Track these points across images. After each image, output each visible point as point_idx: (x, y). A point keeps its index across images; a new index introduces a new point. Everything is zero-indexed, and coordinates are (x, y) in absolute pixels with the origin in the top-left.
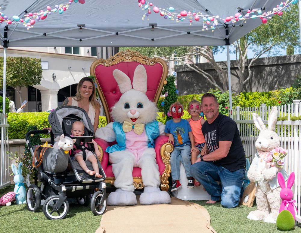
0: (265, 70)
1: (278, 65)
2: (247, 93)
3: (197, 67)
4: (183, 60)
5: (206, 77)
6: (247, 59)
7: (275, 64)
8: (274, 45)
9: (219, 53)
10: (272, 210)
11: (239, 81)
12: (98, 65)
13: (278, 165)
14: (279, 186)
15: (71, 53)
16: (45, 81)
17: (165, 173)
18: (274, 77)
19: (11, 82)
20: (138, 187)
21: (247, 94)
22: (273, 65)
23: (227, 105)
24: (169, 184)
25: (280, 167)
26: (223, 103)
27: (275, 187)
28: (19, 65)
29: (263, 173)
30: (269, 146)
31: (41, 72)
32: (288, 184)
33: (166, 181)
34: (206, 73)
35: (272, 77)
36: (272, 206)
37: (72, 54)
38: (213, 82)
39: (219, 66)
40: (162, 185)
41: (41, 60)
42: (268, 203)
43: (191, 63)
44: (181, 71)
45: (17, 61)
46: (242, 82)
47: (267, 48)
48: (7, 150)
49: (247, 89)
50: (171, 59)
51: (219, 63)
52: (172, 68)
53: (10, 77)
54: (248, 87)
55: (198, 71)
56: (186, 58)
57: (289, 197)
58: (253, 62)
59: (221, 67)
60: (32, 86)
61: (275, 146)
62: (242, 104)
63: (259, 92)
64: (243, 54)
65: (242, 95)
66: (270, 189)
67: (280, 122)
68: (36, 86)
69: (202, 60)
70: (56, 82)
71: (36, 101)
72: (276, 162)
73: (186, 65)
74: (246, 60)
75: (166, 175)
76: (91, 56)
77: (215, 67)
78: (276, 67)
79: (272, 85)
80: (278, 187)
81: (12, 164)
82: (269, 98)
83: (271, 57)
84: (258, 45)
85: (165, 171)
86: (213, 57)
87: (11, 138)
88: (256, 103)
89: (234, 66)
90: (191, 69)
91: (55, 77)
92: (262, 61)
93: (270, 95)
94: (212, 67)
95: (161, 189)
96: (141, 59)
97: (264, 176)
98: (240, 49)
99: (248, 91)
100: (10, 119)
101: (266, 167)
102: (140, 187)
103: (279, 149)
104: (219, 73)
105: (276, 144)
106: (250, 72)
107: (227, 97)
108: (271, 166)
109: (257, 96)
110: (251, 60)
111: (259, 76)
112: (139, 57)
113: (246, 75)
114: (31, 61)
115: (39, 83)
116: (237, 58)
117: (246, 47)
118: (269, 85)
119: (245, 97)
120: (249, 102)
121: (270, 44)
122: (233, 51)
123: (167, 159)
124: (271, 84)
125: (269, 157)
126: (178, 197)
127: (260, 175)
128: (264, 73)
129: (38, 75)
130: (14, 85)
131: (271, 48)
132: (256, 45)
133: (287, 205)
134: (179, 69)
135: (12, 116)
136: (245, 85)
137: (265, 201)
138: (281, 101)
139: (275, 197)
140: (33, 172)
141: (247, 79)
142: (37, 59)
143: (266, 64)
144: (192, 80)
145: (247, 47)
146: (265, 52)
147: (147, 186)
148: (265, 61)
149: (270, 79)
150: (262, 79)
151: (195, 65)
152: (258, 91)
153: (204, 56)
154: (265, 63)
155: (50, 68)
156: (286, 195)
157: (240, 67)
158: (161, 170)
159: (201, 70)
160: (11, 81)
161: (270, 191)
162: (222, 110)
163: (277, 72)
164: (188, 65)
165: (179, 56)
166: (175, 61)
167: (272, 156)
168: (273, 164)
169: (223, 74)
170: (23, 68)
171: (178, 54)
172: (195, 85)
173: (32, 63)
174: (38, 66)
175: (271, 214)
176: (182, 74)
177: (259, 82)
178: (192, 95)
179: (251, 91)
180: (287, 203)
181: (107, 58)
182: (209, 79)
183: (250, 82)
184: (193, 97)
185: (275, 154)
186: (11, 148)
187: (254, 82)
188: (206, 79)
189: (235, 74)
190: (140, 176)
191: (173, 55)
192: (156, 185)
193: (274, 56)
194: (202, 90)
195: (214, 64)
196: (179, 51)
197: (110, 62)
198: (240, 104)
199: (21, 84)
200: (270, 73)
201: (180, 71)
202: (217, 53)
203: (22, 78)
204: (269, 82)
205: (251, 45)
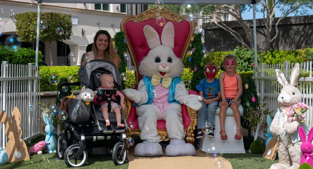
0: (292, 29)
1: (305, 24)
2: (274, 51)
3: (225, 25)
4: (211, 18)
5: (233, 35)
6: (275, 18)
7: (302, 24)
8: (301, 5)
9: (246, 11)
10: (293, 163)
11: (266, 39)
12: (128, 22)
13: (299, 119)
14: (300, 139)
16: (75, 36)
18: (301, 37)
19: (42, 37)
20: (164, 140)
21: (274, 53)
22: (300, 25)
23: (253, 62)
24: (194, 137)
25: (301, 121)
26: (249, 60)
27: (296, 141)
28: (50, 20)
29: (284, 127)
30: (291, 101)
31: (71, 27)
32: (308, 138)
33: (191, 134)
34: (233, 31)
35: (299, 36)
36: (294, 159)
37: (102, 10)
38: (240, 40)
39: (247, 24)
40: (187, 138)
41: (72, 16)
42: (289, 156)
43: (219, 21)
44: (209, 28)
45: (48, 17)
46: (269, 41)
47: (294, 7)
48: (38, 101)
49: (274, 47)
50: (199, 17)
51: (247, 22)
52: (200, 26)
53: (41, 32)
54: (275, 46)
55: (225, 29)
56: (214, 16)
57: (309, 151)
58: (281, 21)
59: (248, 25)
60: (62, 41)
61: (297, 102)
62: (269, 62)
63: (286, 50)
64: (271, 13)
65: (269, 53)
66: (292, 142)
67: (302, 79)
68: (66, 41)
69: (230, 18)
70: (85, 38)
71: (65, 56)
72: (297, 116)
73: (214, 23)
74: (273, 18)
75: (191, 128)
76: (120, 13)
77: (242, 25)
78: (303, 26)
79: (299, 44)
80: (299, 141)
81: (44, 115)
82: (295, 56)
83: (298, 16)
84: (285, 4)
85: (190, 125)
86: (240, 15)
87: (43, 90)
88: (283, 61)
89: (261, 25)
90: (219, 27)
91: (84, 33)
92: (289, 21)
93: (296, 54)
94: (239, 25)
95: (187, 141)
96: (170, 16)
97: (286, 131)
98: (268, 8)
99: (275, 50)
100: (41, 72)
101: (288, 121)
102: (166, 139)
103: (300, 104)
104: (246, 31)
105: (298, 99)
106: (277, 31)
107: (253, 55)
108: (292, 121)
109: (283, 54)
110: (278, 18)
111: (286, 35)
112: (168, 14)
113: (273, 34)
114: (62, 16)
115: (68, 38)
116: (264, 17)
117: (273, 5)
118: (296, 44)
119: (271, 56)
120: (275, 61)
121: (298, 4)
122: (261, 9)
123: (193, 113)
124: (297, 43)
125: (291, 112)
126: (203, 150)
127: (282, 129)
128: (291, 32)
129: (69, 31)
130: (44, 40)
131: (298, 7)
132: (284, 4)
133: (308, 158)
134: (207, 27)
135: (44, 69)
136: (272, 43)
137: (286, 154)
138: (306, 59)
139: (297, 150)
140: (63, 123)
141: (274, 38)
142: (67, 15)
143: (294, 23)
144: (219, 37)
145: (275, 6)
146: (292, 11)
147: (172, 139)
148: (292, 21)
149: (297, 38)
150: (289, 38)
151: (222, 23)
152: (284, 50)
153: (232, 14)
154: (292, 23)
155: (79, 23)
156: (307, 148)
157: (267, 26)
158: (187, 124)
159: (228, 28)
161: (291, 145)
162: (248, 67)
163: (304, 31)
164: (216, 23)
165: (207, 14)
166: (203, 19)
167: (294, 111)
168: (294, 118)
169: (250, 32)
170: (54, 23)
171: (206, 11)
172: (222, 42)
173: (63, 19)
174: (68, 22)
175: (292, 167)
176: (210, 32)
177: (285, 42)
178: (219, 52)
179: (278, 50)
180: (308, 156)
181: (136, 14)
182: (236, 37)
183: (277, 40)
184: (220, 55)
185: (296, 109)
186: (42, 99)
187: (281, 41)
188: (233, 37)
189: (263, 32)
190: (165, 129)
191: (201, 13)
192: (181, 138)
193: (301, 15)
194: (229, 48)
195: (241, 22)
196: (207, 9)
197: (140, 18)
198: (267, 62)
199: (51, 38)
200: (297, 33)
201: (207, 29)
202: (244, 12)
203: (52, 33)
204: (296, 41)
205: (279, 4)
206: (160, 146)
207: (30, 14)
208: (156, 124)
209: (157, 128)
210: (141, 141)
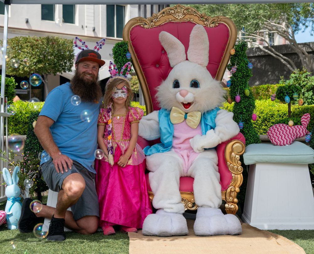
3: (273, 49)
5: (285, 62)
15: (113, 36)
17: (232, 187)
20: (190, 207)
24: (237, 204)
28: (45, 47)
34: (285, 58)
38: (294, 69)
39: (302, 49)
40: (226, 205)
45: (43, 42)
51: (302, 45)
53: (34, 62)
56: (258, 37)
59: (304, 50)
75: (232, 190)
81: (4, 169)
85: (231, 184)
94: (292, 49)
95: (225, 211)
96: (198, 18)
102: (193, 207)
104: (301, 58)
114: (61, 42)
123: (235, 164)
126: (252, 224)
142: (68, 40)
147: (201, 207)
151: (269, 47)
158: (226, 182)
159: (278, 53)
160: (35, 66)
165: (248, 35)
170: (50, 50)
173: (62, 45)
174: (70, 49)
182: (289, 66)
188: (284, 65)
190: (191, 192)
192: (217, 206)
196: (249, 26)
203: (49, 64)
206: (184, 220)
207: (21, 39)
208: (178, 185)
209: (180, 190)
210: (154, 211)
